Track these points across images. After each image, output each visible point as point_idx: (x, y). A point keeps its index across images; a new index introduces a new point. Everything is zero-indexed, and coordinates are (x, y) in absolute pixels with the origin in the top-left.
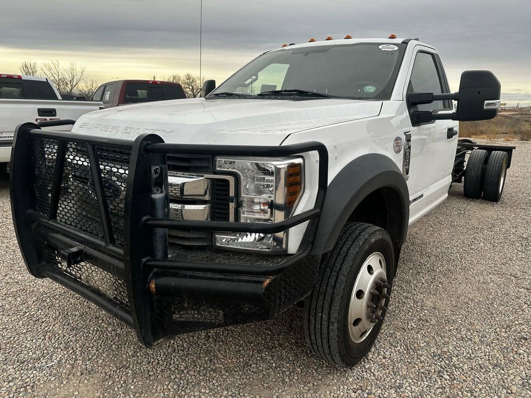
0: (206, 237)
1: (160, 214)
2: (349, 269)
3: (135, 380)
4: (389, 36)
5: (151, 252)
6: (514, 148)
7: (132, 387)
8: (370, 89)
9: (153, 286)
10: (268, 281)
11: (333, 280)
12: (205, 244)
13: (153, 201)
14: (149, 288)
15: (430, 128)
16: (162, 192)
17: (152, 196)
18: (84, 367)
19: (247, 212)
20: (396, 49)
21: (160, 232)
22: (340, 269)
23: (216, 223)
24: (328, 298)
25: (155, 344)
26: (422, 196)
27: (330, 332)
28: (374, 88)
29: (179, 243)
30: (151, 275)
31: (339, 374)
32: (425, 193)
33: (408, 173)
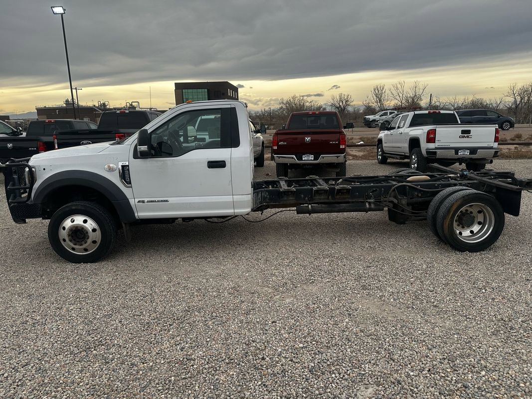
26: (167, 201)
32: (172, 200)
33: (130, 183)
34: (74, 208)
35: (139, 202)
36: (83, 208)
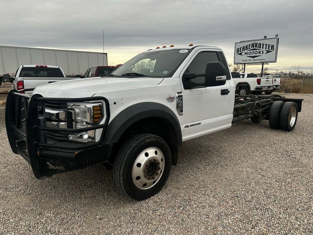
0: (66, 136)
1: (42, 125)
2: (130, 152)
3: (45, 198)
4: (189, 45)
5: (39, 140)
6: (303, 100)
7: (43, 201)
8: (166, 72)
9: (39, 153)
10: (77, 152)
11: (123, 157)
12: (66, 139)
13: (39, 120)
14: (37, 154)
15: (202, 90)
16: (43, 116)
17: (38, 118)
18: (29, 192)
19: (80, 125)
20: (187, 52)
21: (42, 132)
22: (126, 152)
23: (70, 129)
24: (120, 165)
25: (42, 178)
26: (200, 124)
27: (120, 180)
28: (167, 72)
29: (56, 138)
30: (39, 149)
31: (132, 203)
32: (203, 122)
33: (182, 111)
34: (148, 141)
35: (186, 127)
36: (155, 140)
